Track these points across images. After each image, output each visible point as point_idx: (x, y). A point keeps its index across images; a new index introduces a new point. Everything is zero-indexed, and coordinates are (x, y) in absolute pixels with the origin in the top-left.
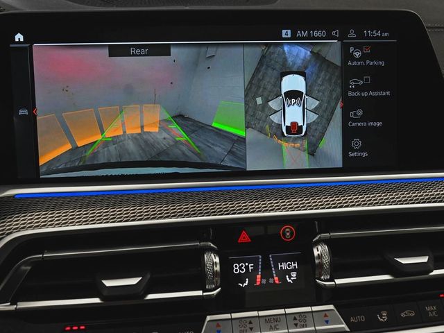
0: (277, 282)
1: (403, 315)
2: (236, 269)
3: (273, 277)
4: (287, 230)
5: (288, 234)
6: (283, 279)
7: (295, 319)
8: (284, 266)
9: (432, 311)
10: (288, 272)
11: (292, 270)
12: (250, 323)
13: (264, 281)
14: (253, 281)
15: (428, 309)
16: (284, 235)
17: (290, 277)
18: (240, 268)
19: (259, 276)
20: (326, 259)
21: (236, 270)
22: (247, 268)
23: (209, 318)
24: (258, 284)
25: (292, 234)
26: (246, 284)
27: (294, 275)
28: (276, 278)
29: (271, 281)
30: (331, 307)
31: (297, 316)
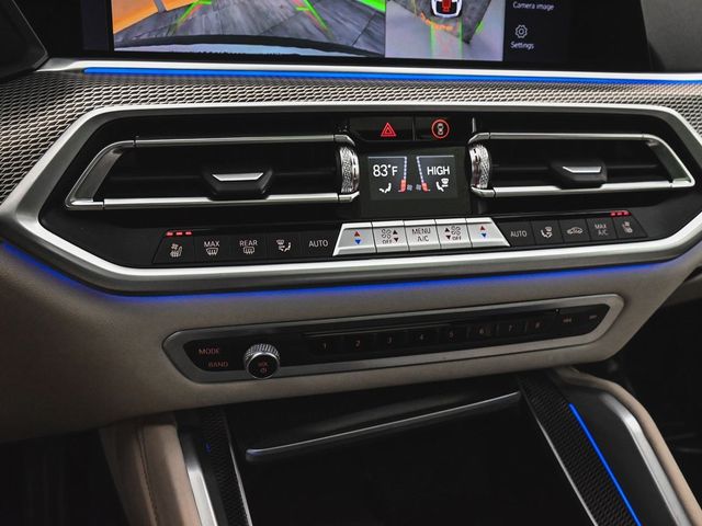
0: (425, 189)
1: (569, 232)
2: (376, 171)
3: (420, 183)
4: (440, 125)
5: (441, 130)
6: (432, 186)
7: (447, 230)
8: (434, 171)
9: (602, 230)
10: (439, 178)
11: (443, 176)
12: (395, 233)
13: (410, 188)
14: (396, 186)
15: (597, 227)
16: (436, 131)
17: (441, 184)
18: (382, 170)
19: (404, 182)
20: (485, 165)
21: (377, 173)
22: (390, 170)
23: (345, 226)
24: (403, 190)
25: (445, 130)
26: (389, 189)
27: (445, 181)
28: (424, 185)
29: (418, 187)
30: (488, 219)
31: (449, 228)
